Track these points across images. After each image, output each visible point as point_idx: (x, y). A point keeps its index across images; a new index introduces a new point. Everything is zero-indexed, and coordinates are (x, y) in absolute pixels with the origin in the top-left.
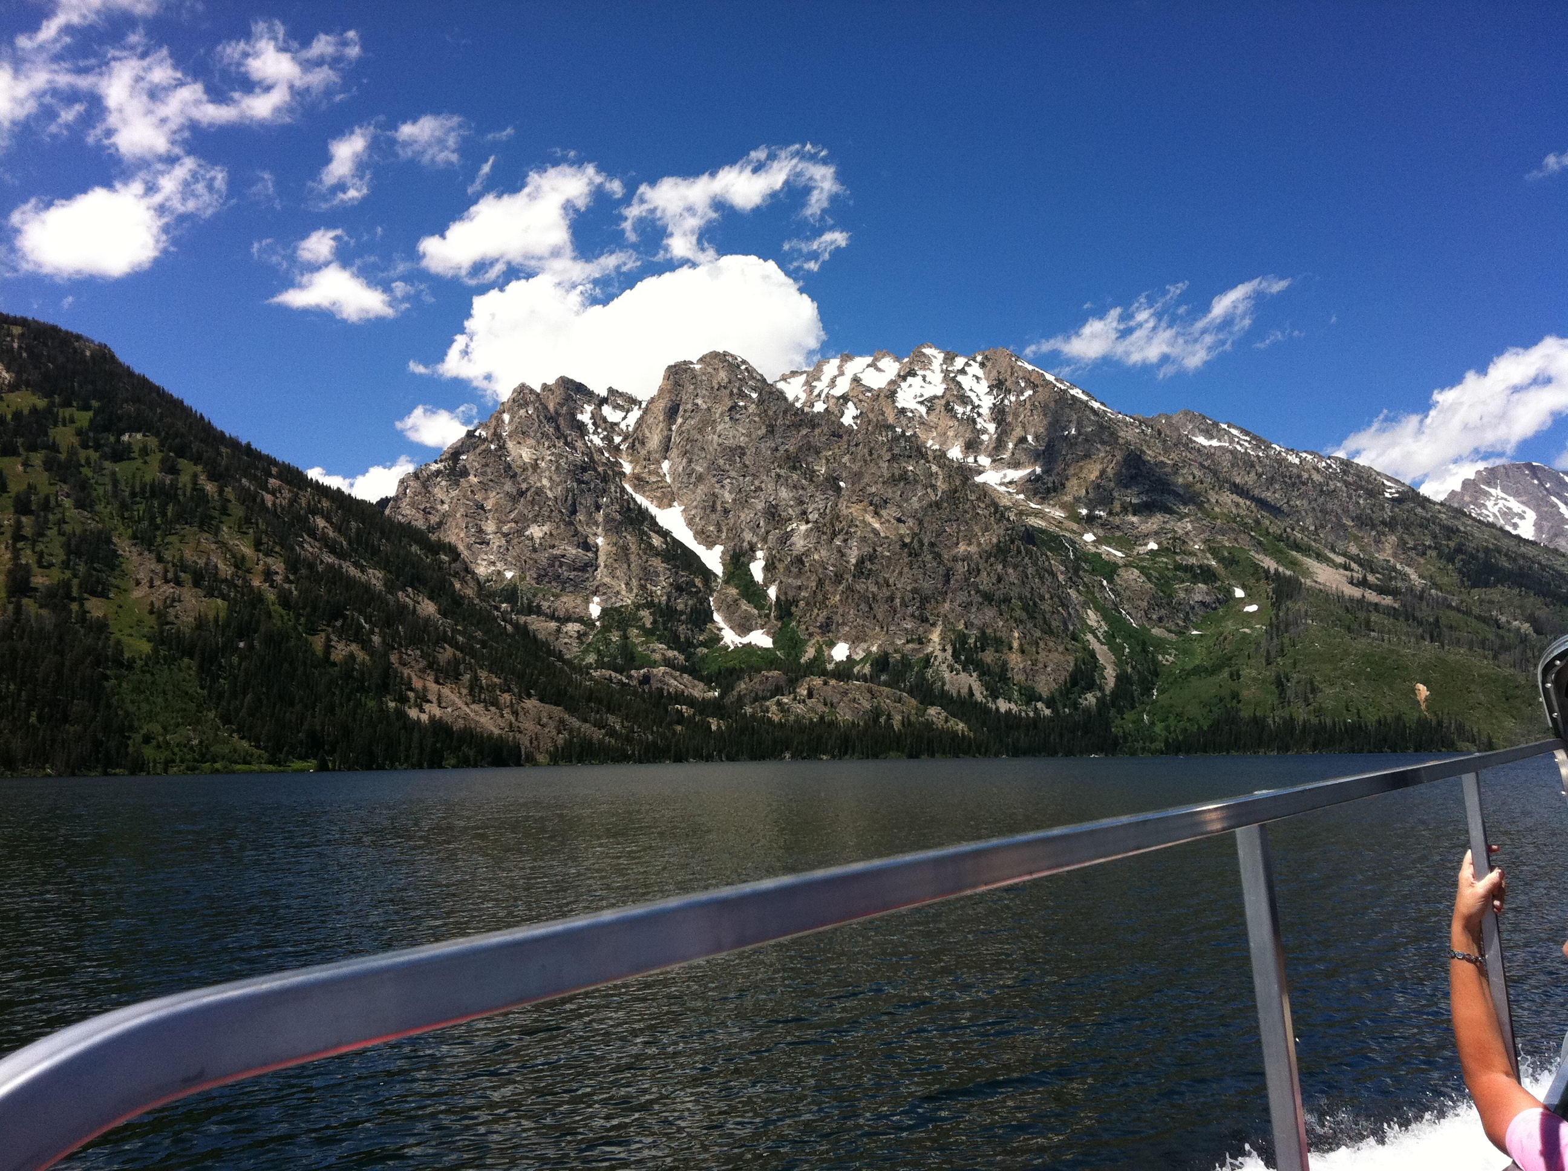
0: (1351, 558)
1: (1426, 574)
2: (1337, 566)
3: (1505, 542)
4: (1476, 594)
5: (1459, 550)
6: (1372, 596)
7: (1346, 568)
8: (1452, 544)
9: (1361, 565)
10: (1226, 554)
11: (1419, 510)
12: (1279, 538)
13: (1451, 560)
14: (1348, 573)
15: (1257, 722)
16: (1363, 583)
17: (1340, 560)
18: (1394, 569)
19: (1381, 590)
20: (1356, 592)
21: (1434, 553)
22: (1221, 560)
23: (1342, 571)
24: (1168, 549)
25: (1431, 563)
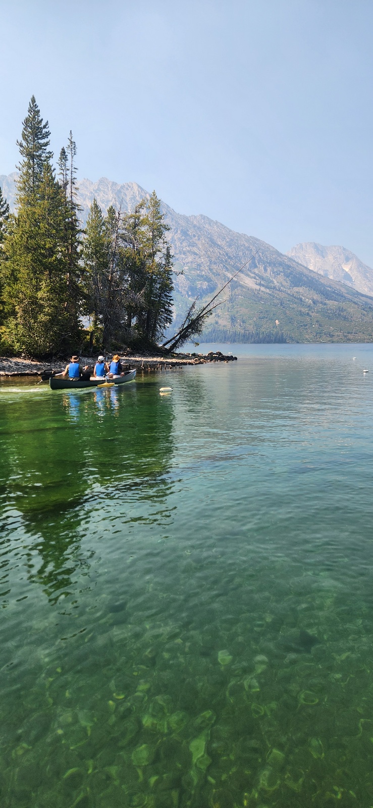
0: (256, 275)
1: (279, 281)
2: (251, 278)
3: (305, 271)
4: (296, 289)
5: (291, 274)
6: (263, 289)
7: (255, 278)
8: (289, 271)
9: (260, 277)
10: (215, 271)
11: (279, 258)
12: (233, 266)
13: (288, 277)
14: (255, 280)
15: (225, 332)
16: (260, 284)
17: (253, 275)
18: (269, 279)
19: (267, 287)
20: (258, 287)
21: (283, 274)
22: (213, 273)
23: (253, 279)
24: (195, 269)
25: (281, 278)
